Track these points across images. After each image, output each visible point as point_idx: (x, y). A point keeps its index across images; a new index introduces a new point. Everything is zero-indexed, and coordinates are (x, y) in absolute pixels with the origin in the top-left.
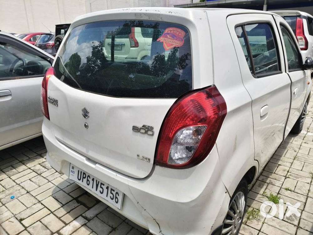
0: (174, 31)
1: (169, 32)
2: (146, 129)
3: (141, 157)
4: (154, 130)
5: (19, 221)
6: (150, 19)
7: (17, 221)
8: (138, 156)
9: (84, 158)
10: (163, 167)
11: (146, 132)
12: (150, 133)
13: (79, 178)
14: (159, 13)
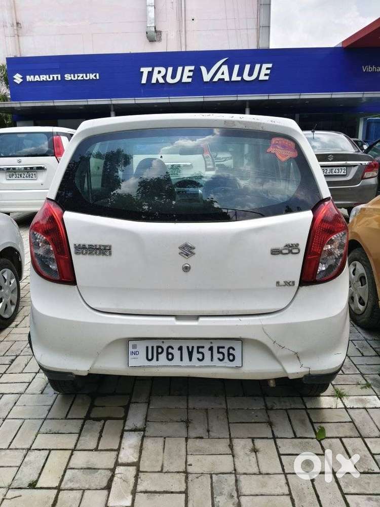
0: (281, 141)
1: (277, 142)
2: (290, 248)
3: (282, 283)
4: (300, 247)
5: (28, 489)
6: (247, 128)
7: (26, 490)
8: (278, 283)
9: (173, 319)
10: (310, 286)
11: (290, 252)
12: (295, 251)
13: (150, 357)
14: (258, 121)
